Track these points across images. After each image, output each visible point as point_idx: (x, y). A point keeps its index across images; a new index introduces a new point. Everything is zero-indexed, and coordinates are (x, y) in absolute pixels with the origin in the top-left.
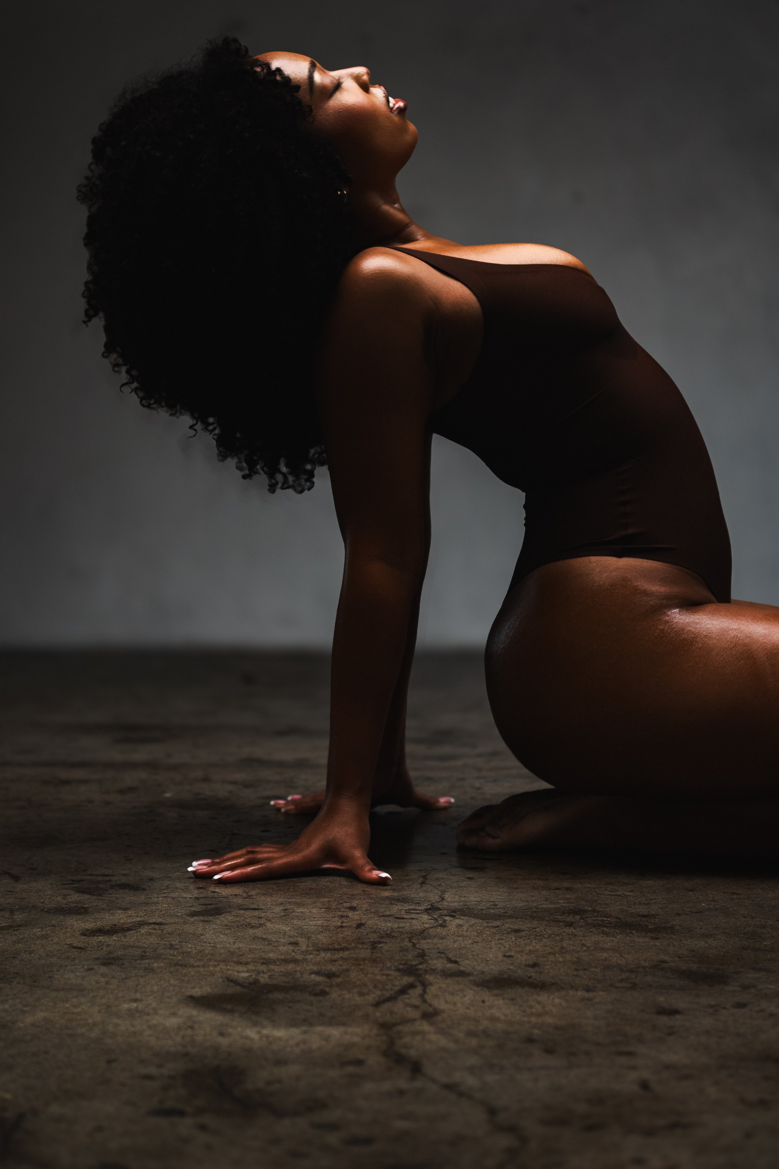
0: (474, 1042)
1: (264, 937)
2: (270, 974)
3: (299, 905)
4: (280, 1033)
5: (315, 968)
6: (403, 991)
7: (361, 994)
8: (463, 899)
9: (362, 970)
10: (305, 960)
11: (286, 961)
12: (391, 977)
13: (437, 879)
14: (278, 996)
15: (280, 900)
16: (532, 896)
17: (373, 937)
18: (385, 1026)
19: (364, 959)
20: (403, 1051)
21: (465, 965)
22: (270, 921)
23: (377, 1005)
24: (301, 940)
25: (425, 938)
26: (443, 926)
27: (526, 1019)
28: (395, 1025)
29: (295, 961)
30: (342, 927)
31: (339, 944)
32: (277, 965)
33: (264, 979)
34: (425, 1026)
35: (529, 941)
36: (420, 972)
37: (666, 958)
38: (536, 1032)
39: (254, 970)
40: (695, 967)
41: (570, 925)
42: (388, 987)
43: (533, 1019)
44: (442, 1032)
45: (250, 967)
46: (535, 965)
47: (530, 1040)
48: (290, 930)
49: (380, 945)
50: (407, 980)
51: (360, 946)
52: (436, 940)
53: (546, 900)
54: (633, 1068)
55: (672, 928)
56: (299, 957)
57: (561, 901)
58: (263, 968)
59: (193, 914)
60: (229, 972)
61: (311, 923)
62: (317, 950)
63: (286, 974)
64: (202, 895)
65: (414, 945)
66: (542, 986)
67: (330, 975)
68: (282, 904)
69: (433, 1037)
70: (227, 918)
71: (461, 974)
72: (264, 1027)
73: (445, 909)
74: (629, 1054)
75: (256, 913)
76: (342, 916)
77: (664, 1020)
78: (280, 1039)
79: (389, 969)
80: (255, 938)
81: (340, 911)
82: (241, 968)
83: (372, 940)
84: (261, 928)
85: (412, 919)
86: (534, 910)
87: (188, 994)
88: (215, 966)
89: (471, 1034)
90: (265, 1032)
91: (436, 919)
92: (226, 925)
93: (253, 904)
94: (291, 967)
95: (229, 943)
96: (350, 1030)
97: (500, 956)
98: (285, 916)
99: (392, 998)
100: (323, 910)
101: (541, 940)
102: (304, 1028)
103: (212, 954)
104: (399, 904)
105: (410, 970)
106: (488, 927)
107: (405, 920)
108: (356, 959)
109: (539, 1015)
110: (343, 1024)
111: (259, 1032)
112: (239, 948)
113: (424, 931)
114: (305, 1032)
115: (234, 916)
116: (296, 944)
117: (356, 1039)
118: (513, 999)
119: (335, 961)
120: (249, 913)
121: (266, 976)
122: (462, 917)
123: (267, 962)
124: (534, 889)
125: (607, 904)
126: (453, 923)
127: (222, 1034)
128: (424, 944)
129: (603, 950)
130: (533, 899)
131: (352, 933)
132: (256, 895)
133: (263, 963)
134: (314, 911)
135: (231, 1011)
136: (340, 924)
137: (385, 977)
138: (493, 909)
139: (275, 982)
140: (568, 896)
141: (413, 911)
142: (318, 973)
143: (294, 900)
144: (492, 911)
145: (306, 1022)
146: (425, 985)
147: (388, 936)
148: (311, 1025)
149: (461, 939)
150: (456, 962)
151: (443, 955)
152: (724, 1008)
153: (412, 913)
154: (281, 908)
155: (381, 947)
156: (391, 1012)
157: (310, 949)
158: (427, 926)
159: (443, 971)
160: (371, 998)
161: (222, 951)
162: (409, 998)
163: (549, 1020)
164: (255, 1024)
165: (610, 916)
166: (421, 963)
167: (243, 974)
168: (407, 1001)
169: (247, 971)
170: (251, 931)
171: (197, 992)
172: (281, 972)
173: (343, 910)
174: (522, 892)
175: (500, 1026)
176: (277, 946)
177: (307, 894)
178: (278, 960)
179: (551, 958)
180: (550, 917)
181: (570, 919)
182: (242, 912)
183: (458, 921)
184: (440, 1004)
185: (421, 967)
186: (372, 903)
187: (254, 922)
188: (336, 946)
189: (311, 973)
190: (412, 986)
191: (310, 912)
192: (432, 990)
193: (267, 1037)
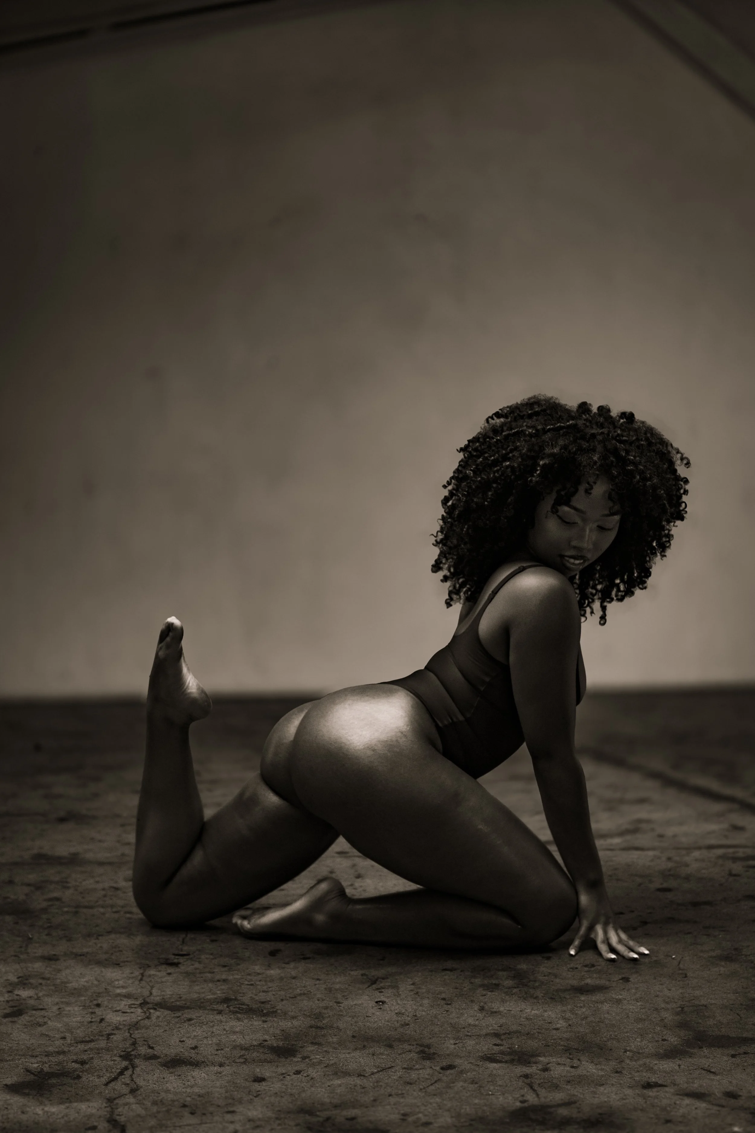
0: (155, 1109)
1: (47, 1033)
2: (49, 1064)
3: (68, 1004)
4: (54, 1109)
5: (75, 1058)
6: (121, 1073)
7: (99, 1077)
8: (163, 993)
9: (100, 1057)
10: (69, 1051)
11: (59, 1053)
12: (116, 1062)
13: (150, 976)
14: (54, 1081)
15: (57, 1000)
16: (203, 988)
17: (108, 1030)
18: (110, 1100)
19: (102, 1049)
20: (118, 1118)
21: (159, 1050)
22: (50, 1019)
23: (106, 1084)
24: (68, 1035)
25: (137, 1029)
26: (148, 1018)
27: (184, 1090)
28: (115, 1099)
29: (64, 1053)
30: (91, 1022)
31: (89, 1037)
32: (54, 1057)
33: (46, 1068)
34: (131, 1099)
35: (195, 1028)
36: (133, 1057)
37: (267, 1037)
38: (188, 1099)
39: (41, 1061)
40: (281, 1044)
41: (220, 1012)
42: (113, 1070)
43: (188, 1090)
44: (139, 1103)
45: (39, 1059)
46: (195, 1048)
47: (184, 1106)
48: (61, 1027)
49: (112, 1036)
50: (125, 1063)
51: (101, 1038)
52: (143, 1031)
53: (210, 991)
54: (232, 1122)
55: (276, 1012)
56: (66, 1049)
57: (218, 992)
58: (45, 1059)
59: (6, 1016)
60: (27, 1064)
61: (74, 1020)
62: (77, 1043)
63: (59, 1063)
64: (10, 998)
65: (131, 1034)
66: (196, 1064)
67: (83, 1063)
68: (57, 1003)
69: (134, 1107)
70: (24, 1019)
71: (154, 1057)
72: (45, 1105)
73: (151, 1003)
74: (233, 1112)
75: (43, 1013)
76: (92, 1013)
77: (256, 1086)
78: (54, 1113)
79: (115, 1055)
80: (42, 1035)
81: (91, 1008)
82: (33, 1060)
83: (107, 1032)
84: (45, 1026)
85: (132, 1012)
86: (202, 1000)
87: (4, 1083)
88: (19, 1060)
89: (155, 1103)
90: (46, 1109)
91: (145, 1012)
92: (25, 1025)
93: (40, 1004)
94: (61, 1057)
95: (27, 1040)
96: (91, 1104)
97: (178, 1041)
98: (59, 1014)
99: (115, 1079)
100: (81, 1008)
101: (201, 1027)
102: (67, 1105)
103: (17, 1050)
104: (125, 999)
105: (126, 1056)
106: (174, 1017)
107: (127, 1014)
108: (98, 1049)
109: (192, 1087)
110: (88, 1100)
111: (43, 1109)
112: (32, 1044)
113: (137, 1023)
114: (68, 1108)
115: (30, 1016)
116: (64, 1038)
117: (94, 1111)
118: (180, 1075)
119: (86, 1051)
120: (38, 1013)
121: (47, 1066)
122: (161, 1010)
123: (48, 1054)
124: (205, 981)
125: (244, 993)
126: (155, 1014)
127: (23, 1112)
128: (137, 1034)
129: (235, 1033)
130: (203, 990)
131: (97, 1027)
132: (43, 996)
133: (46, 1056)
134: (76, 1009)
135: (28, 1095)
136: (90, 1020)
137: (113, 1062)
138: (179, 1001)
139: (52, 1070)
140: (223, 987)
141: (133, 1006)
142: (76, 1062)
143: (64, 1000)
144: (178, 1003)
145: (69, 1100)
146: (134, 1067)
147: (117, 1028)
148: (71, 1102)
149: (157, 1028)
150: (152, 1048)
151: (146, 1043)
152: (289, 1075)
153: (132, 1007)
154: (57, 1007)
155: (113, 1038)
156: (114, 1089)
157: (73, 1042)
158: (140, 1018)
159: (145, 1055)
160: (104, 1080)
161: (23, 1047)
162: (124, 1078)
163: (196, 1090)
164: (41, 1103)
165: (243, 1004)
166: (133, 1050)
167: (34, 1065)
168: (123, 1080)
169: (37, 1063)
170: (40, 1029)
171: (9, 1081)
172: (56, 1062)
173: (93, 1007)
174: (198, 985)
175: (170, 1096)
176: (54, 1041)
177: (73, 994)
178: (54, 1052)
179: (205, 1041)
180: (210, 1006)
181: (221, 1007)
182: (34, 1012)
183: (158, 1013)
184: (140, 1082)
185: (133, 1053)
186: (110, 1000)
187: (41, 1020)
188: (87, 1039)
189: (73, 1062)
190: (126, 1068)
191: (74, 1010)
192: (138, 1069)
193: (47, 1112)
